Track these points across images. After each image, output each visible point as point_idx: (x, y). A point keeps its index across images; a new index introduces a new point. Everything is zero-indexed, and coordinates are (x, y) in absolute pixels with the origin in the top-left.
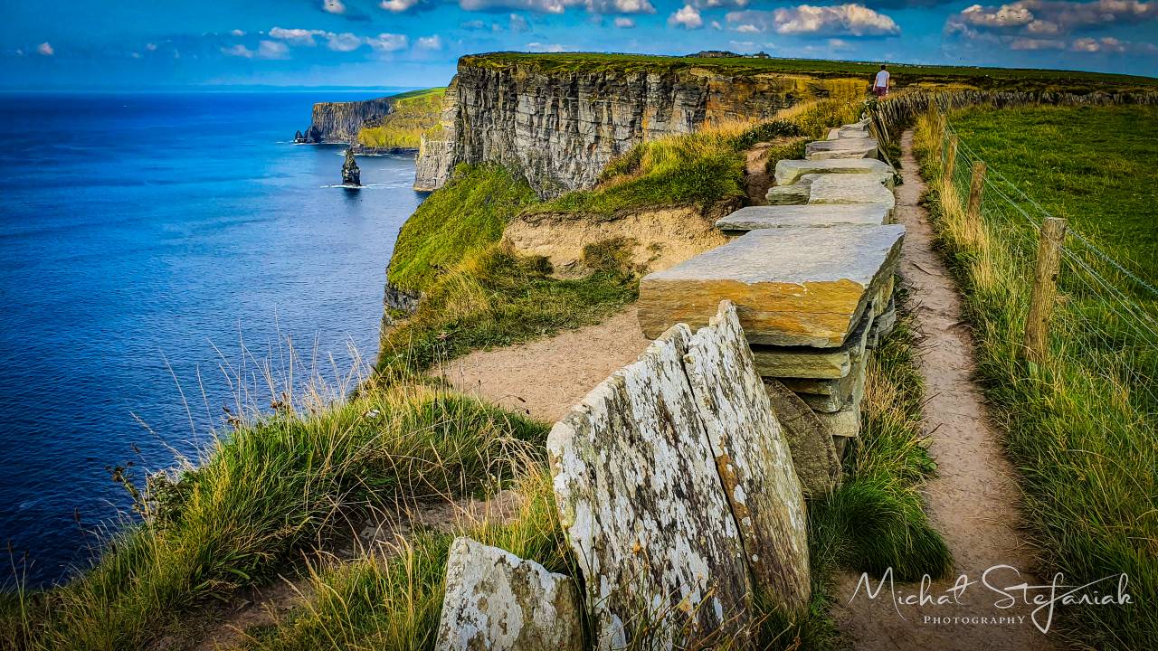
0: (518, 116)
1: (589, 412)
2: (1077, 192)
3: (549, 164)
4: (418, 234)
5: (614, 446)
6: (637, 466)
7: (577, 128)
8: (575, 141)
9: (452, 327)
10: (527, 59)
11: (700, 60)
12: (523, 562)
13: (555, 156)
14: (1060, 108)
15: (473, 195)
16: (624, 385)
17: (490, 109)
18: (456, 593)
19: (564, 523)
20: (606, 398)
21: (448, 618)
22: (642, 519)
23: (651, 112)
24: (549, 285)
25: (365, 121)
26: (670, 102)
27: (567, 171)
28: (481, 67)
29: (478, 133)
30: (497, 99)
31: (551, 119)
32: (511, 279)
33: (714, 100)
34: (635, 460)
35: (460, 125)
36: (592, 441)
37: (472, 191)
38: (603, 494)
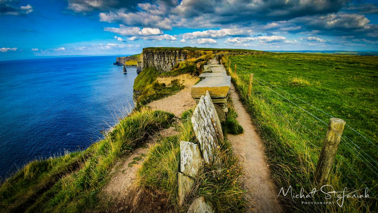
0: (155, 59)
1: (196, 114)
2: (249, 69)
3: (161, 67)
4: (138, 80)
5: (200, 120)
6: (203, 123)
7: (165, 60)
8: (165, 63)
9: (150, 97)
10: (155, 48)
11: (185, 48)
12: (191, 143)
13: (161, 65)
14: (243, 55)
15: (147, 73)
18: (183, 151)
19: (196, 135)
20: (197, 111)
21: (182, 156)
22: (205, 132)
23: (177, 57)
24: (165, 88)
25: (127, 60)
26: (181, 56)
27: (164, 68)
28: (147, 50)
29: (147, 62)
30: (150, 56)
31: (160, 59)
32: (159, 88)
33: (188, 55)
34: (203, 121)
35: (144, 61)
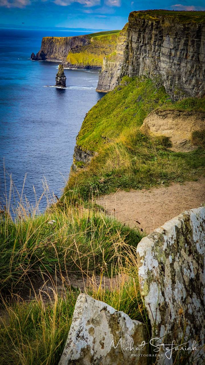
0: (163, 49)
1: (164, 233)
3: (179, 79)
4: (97, 117)
5: (178, 254)
6: (192, 267)
7: (198, 58)
8: (196, 66)
9: (108, 175)
10: (171, 14)
12: (117, 312)
15: (131, 96)
16: (189, 220)
17: (146, 44)
19: (143, 293)
20: (176, 226)
21: (72, 335)
22: (191, 298)
24: (168, 155)
25: (72, 49)
27: (190, 84)
28: (143, 19)
31: (183, 52)
32: (146, 149)
34: (191, 264)
35: (127, 54)
36: (164, 250)
37: (131, 93)
38: (168, 280)
